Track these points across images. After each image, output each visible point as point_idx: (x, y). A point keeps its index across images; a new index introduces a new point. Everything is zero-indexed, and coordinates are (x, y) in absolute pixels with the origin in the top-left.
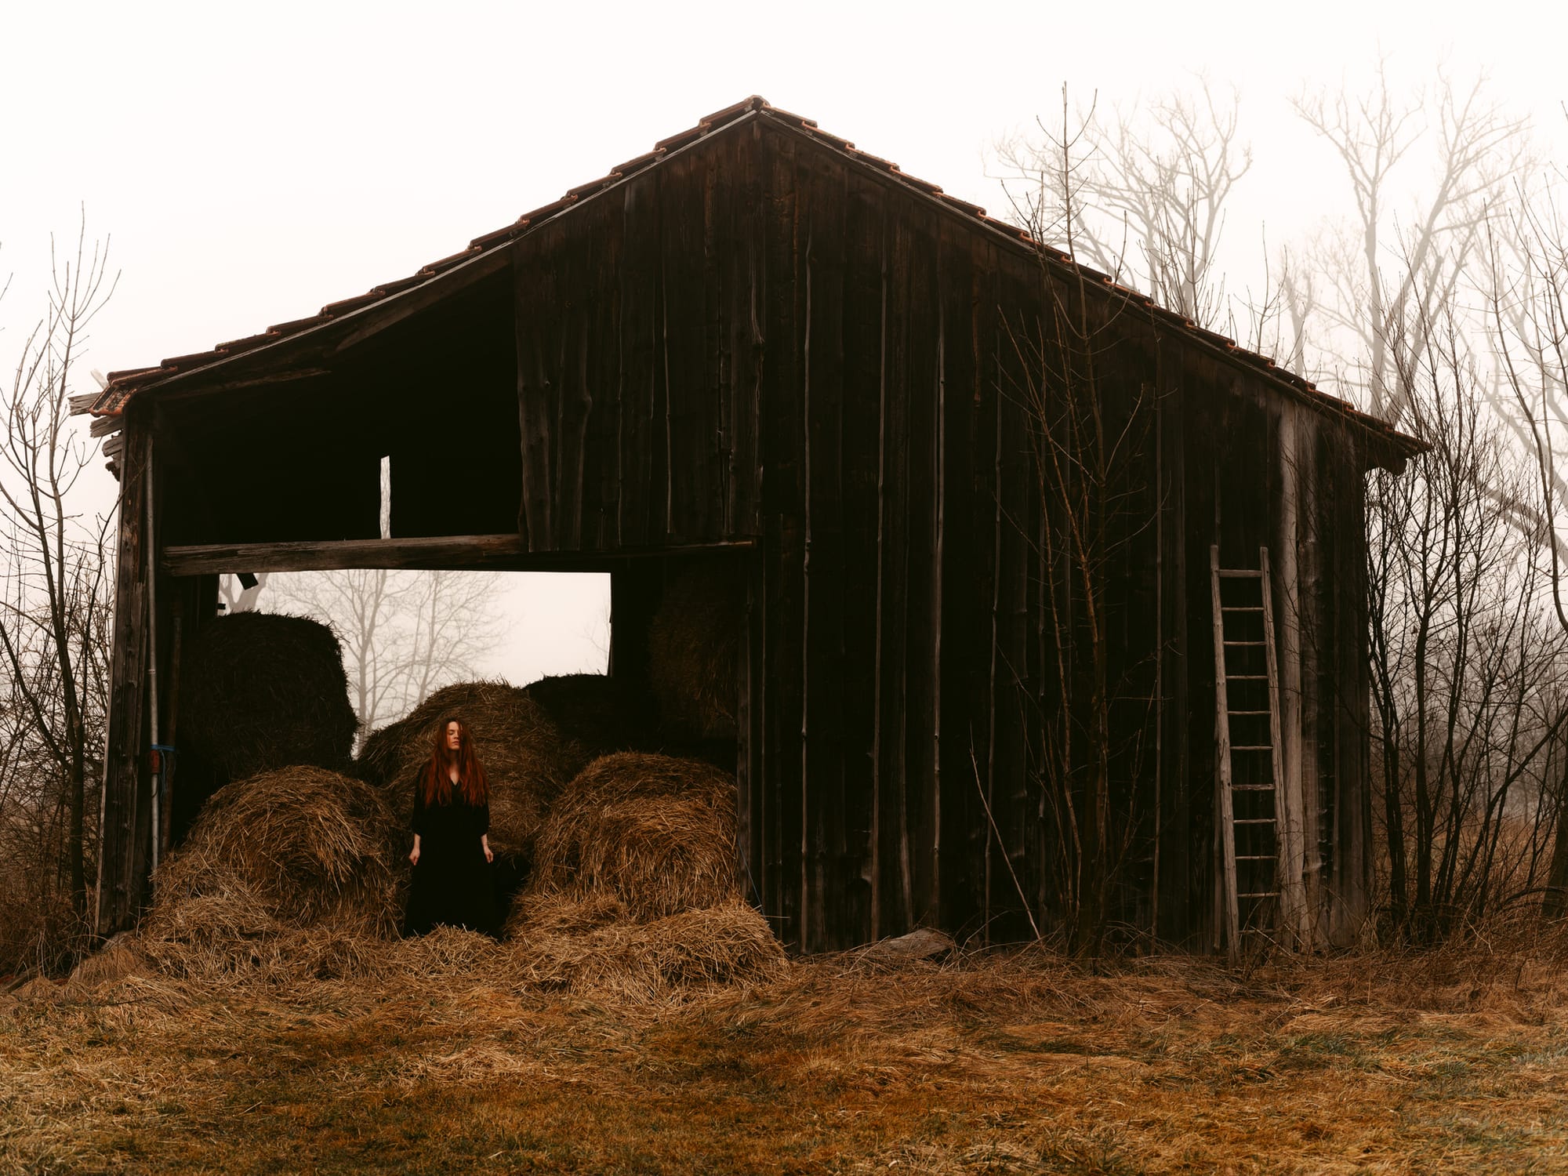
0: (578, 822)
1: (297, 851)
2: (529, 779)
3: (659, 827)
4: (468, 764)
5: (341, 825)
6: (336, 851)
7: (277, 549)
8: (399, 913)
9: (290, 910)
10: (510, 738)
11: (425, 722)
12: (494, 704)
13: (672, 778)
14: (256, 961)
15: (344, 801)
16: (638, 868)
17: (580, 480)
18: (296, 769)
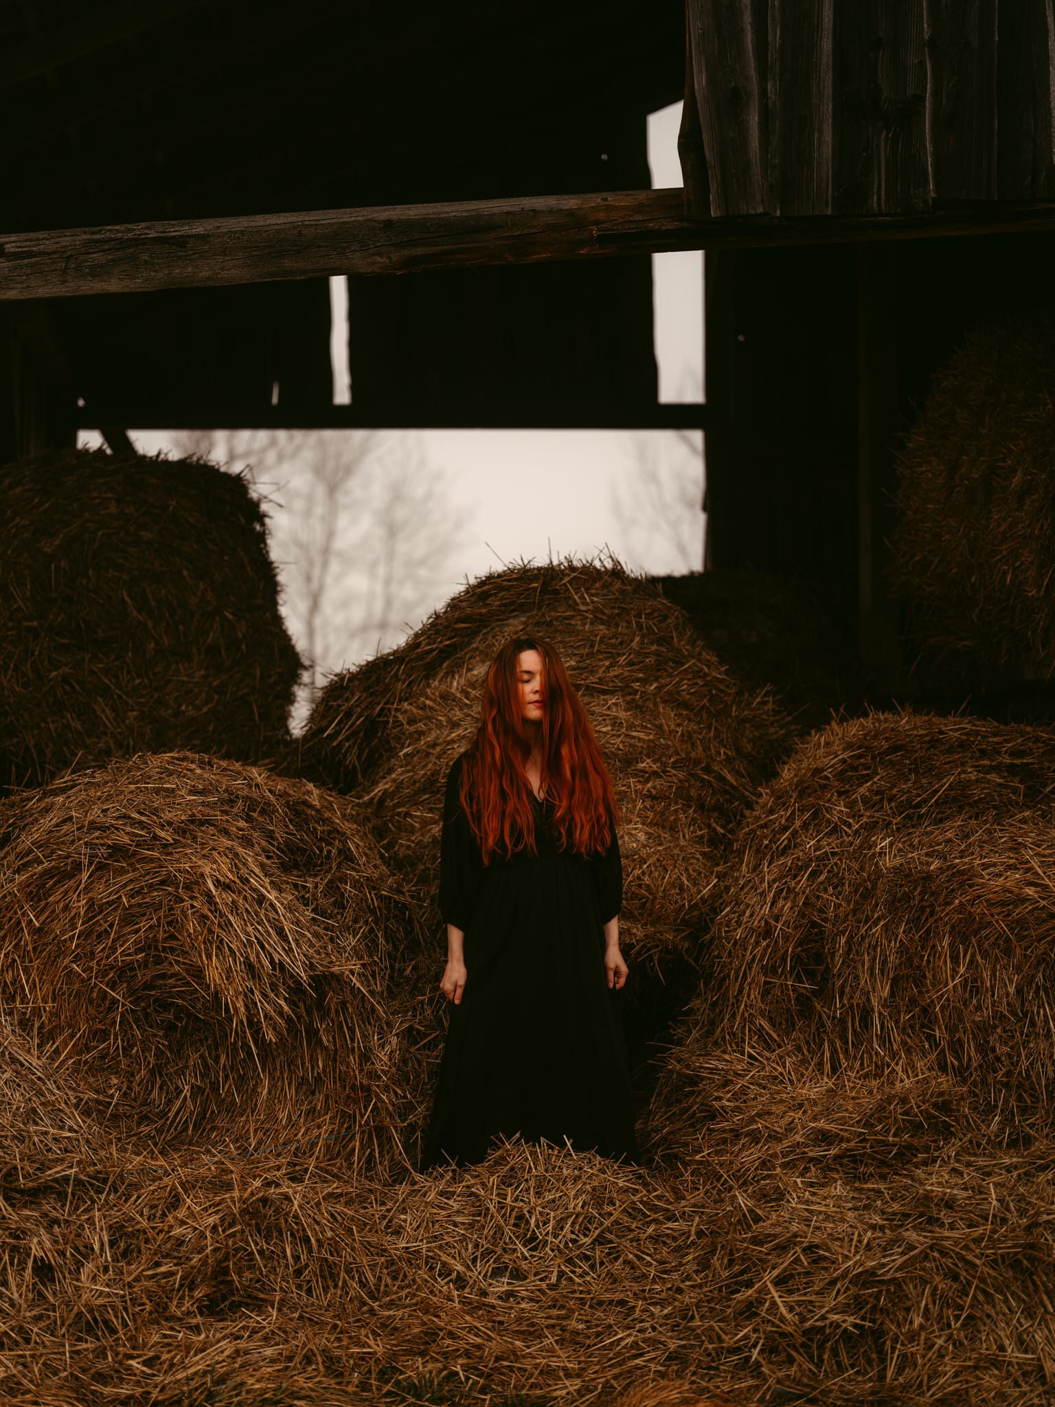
0: (815, 874)
1: (159, 961)
2: (681, 775)
3: (1030, 891)
4: (565, 751)
5: (261, 899)
6: (250, 967)
7: (95, 237)
8: (405, 1110)
9: (144, 1103)
10: (636, 685)
11: (446, 653)
12: (596, 609)
13: (1012, 769)
14: (44, 1271)
15: (270, 836)
16: (976, 991)
17: (827, 44)
18: (155, 762)
